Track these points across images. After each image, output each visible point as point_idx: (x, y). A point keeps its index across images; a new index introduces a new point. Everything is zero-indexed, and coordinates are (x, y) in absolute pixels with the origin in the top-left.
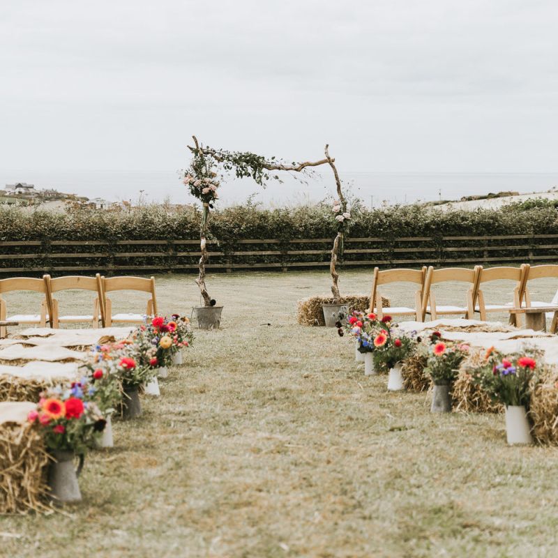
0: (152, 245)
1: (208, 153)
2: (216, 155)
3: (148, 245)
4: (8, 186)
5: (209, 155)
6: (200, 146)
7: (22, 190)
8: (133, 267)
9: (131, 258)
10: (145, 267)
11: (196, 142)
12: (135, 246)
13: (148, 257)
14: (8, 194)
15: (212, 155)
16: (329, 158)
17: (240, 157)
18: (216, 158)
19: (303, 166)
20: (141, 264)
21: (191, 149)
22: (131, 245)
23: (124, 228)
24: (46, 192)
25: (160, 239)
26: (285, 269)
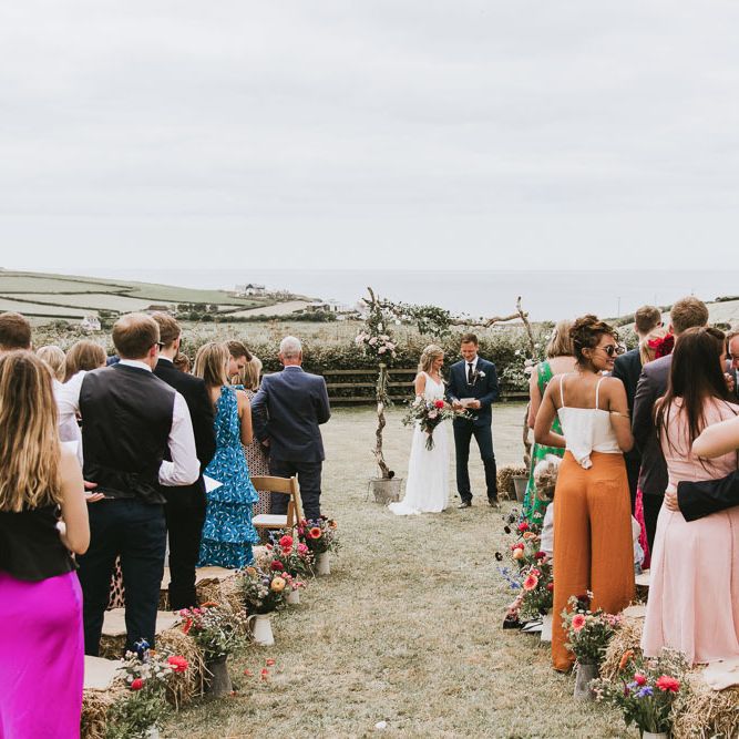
0: (361, 375)
1: (385, 306)
2: (395, 308)
3: (357, 375)
4: (237, 287)
5: (387, 309)
6: (376, 299)
7: (254, 292)
8: (341, 399)
9: (338, 389)
10: (353, 399)
11: (372, 294)
12: (342, 376)
13: (356, 388)
14: (238, 295)
15: (391, 309)
16: (521, 313)
17: (422, 311)
18: (395, 312)
19: (492, 322)
20: (349, 395)
21: (367, 301)
22: (338, 375)
23: (331, 357)
24: (278, 294)
25: (369, 368)
26: (505, 400)
